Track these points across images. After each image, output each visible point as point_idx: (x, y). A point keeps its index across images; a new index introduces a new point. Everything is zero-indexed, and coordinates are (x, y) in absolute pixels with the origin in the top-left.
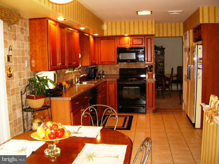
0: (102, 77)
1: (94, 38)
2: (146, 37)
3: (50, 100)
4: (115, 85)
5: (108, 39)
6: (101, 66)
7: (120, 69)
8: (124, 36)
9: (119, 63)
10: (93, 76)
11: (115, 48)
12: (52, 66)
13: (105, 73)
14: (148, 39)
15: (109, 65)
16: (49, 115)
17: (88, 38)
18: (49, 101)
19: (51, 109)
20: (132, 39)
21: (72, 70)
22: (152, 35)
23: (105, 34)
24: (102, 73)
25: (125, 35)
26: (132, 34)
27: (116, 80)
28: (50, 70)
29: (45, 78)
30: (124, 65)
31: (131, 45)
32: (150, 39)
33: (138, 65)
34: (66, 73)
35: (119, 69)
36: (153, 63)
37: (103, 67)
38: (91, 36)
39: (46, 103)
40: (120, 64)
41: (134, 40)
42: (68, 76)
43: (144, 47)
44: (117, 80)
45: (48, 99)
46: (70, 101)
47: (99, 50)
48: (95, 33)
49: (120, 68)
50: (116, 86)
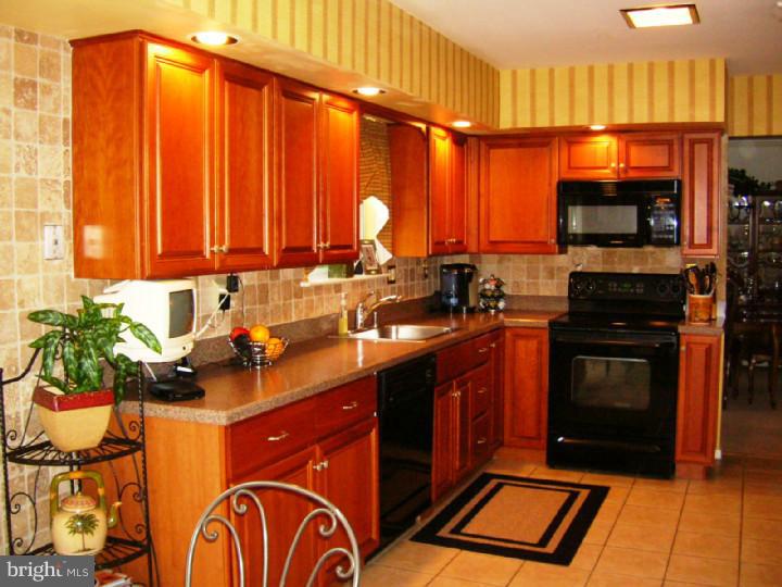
0: (496, 307)
1: (459, 138)
2: (688, 136)
3: (142, 417)
4: (540, 343)
5: (520, 146)
6: (496, 257)
7: (573, 275)
8: (585, 133)
9: (571, 249)
10: (453, 301)
11: (550, 184)
12: (164, 255)
13: (506, 290)
14: (697, 147)
15: (526, 257)
17: (426, 138)
20: (623, 144)
22: (719, 129)
23: (505, 123)
24: (493, 287)
25: (595, 128)
26: (622, 119)
27: (544, 322)
28: (148, 273)
29: (107, 313)
30: (588, 259)
31: (619, 174)
32: (705, 146)
33: (650, 260)
34: (303, 284)
35: (567, 275)
36: (717, 253)
37: (500, 262)
38: (437, 132)
40: (576, 254)
41: (634, 151)
42: (314, 297)
43: (680, 182)
44: (552, 324)
47: (482, 190)
48: (456, 117)
49: (572, 269)
50: (546, 349)
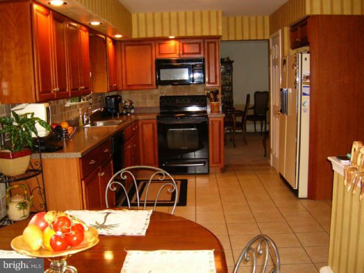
0: (130, 113)
1: (115, 41)
2: (206, 41)
3: (41, 159)
4: (153, 125)
5: (139, 45)
6: (128, 92)
7: (161, 98)
8: (168, 39)
9: (160, 87)
10: (114, 111)
11: (152, 60)
12: (43, 92)
13: (134, 105)
14: (210, 45)
15: (141, 91)
16: (40, 187)
17: (105, 42)
18: (39, 160)
19: (43, 175)
20: (181, 44)
21: (76, 102)
22: (218, 37)
23: (135, 36)
24: (129, 104)
25: (171, 37)
26: (182, 34)
27: (155, 117)
28: (38, 100)
29: (29, 117)
30: (168, 91)
31: (180, 56)
32: (213, 44)
33: (192, 90)
34: (66, 105)
35: (159, 98)
36: (218, 86)
37: (130, 94)
38: (109, 39)
39: (33, 164)
40: (161, 89)
41: (185, 46)
42: (69, 111)
43: (204, 59)
44: (157, 117)
45: (36, 156)
46: (80, 158)
47: (123, 64)
48: (115, 33)
49: (160, 95)
50: (156, 127)
